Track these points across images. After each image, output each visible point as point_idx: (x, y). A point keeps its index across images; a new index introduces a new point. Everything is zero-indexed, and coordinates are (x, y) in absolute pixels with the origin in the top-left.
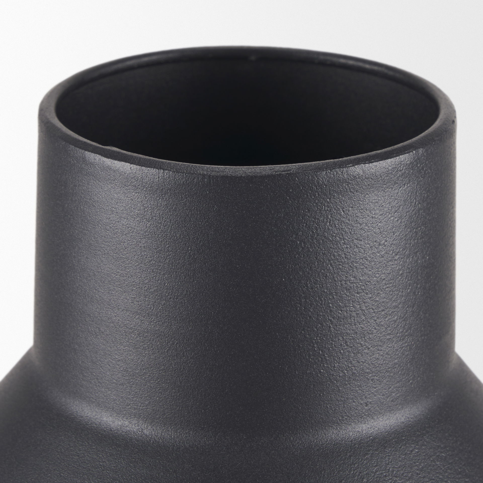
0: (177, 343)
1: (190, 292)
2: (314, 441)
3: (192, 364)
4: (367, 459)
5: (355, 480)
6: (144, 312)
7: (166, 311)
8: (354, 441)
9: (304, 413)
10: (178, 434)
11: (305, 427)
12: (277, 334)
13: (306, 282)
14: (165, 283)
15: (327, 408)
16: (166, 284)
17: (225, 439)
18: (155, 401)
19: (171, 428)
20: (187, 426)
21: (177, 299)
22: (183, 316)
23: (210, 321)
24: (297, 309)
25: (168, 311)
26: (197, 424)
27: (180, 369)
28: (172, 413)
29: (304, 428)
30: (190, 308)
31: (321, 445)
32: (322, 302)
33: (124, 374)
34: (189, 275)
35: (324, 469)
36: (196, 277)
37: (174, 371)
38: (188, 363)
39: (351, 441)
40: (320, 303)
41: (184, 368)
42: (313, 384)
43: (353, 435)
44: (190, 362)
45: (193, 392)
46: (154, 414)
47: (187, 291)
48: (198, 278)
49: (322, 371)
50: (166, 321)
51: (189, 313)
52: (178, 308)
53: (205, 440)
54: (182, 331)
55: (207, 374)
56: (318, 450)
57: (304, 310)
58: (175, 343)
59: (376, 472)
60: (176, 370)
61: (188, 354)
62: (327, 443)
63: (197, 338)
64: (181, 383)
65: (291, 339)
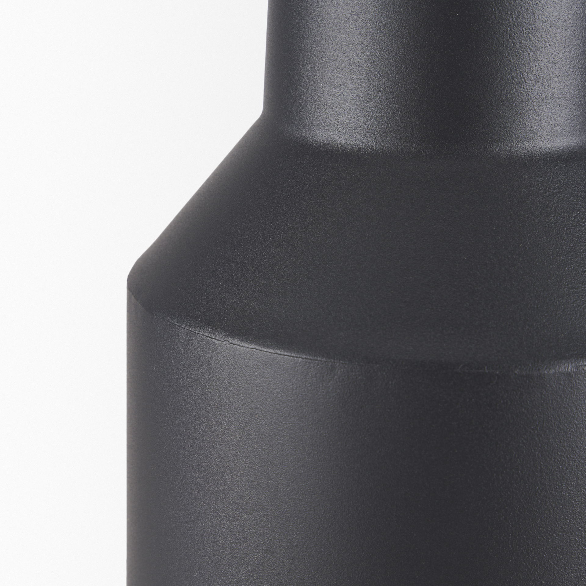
0: (404, 68)
1: (416, 22)
2: (515, 153)
3: (416, 85)
4: (557, 169)
5: (549, 184)
6: (376, 44)
7: (395, 40)
8: (546, 155)
9: (507, 128)
10: (403, 147)
11: (508, 140)
12: (488, 57)
13: (512, 14)
14: (394, 16)
15: (525, 125)
16: (396, 17)
17: (443, 150)
18: (383, 121)
19: (397, 142)
20: (411, 140)
21: (404, 29)
22: (410, 43)
23: (433, 47)
24: (504, 36)
25: (397, 40)
26: (420, 138)
27: (406, 91)
28: (398, 129)
29: (506, 141)
30: (416, 36)
31: (521, 156)
32: (523, 32)
33: (356, 100)
34: (415, 8)
35: (524, 175)
36: (421, 8)
37: (401, 92)
38: (413, 85)
39: (544, 155)
40: (522, 33)
41: (409, 89)
42: (515, 103)
43: (545, 151)
44: (415, 83)
45: (416, 110)
46: (382, 131)
47: (413, 22)
48: (423, 10)
49: (522, 92)
50: (395, 50)
51: (414, 41)
52: (406, 37)
53: (426, 151)
54: (409, 57)
55: (429, 93)
56: (518, 159)
57: (509, 38)
58: (401, 68)
59: (565, 180)
60: (402, 91)
61: (413, 76)
62: (525, 155)
63: (421, 62)
64: (406, 102)
65: (498, 62)
